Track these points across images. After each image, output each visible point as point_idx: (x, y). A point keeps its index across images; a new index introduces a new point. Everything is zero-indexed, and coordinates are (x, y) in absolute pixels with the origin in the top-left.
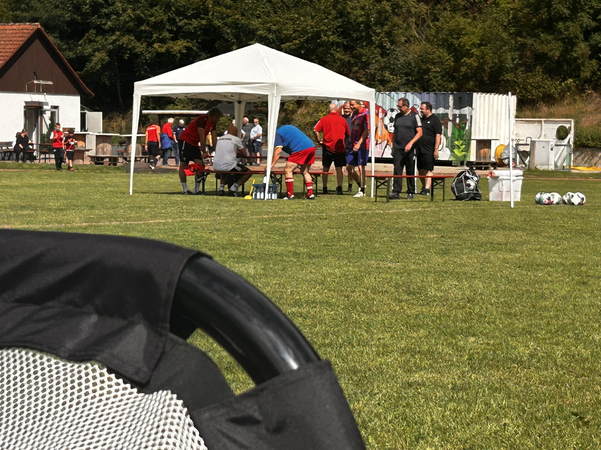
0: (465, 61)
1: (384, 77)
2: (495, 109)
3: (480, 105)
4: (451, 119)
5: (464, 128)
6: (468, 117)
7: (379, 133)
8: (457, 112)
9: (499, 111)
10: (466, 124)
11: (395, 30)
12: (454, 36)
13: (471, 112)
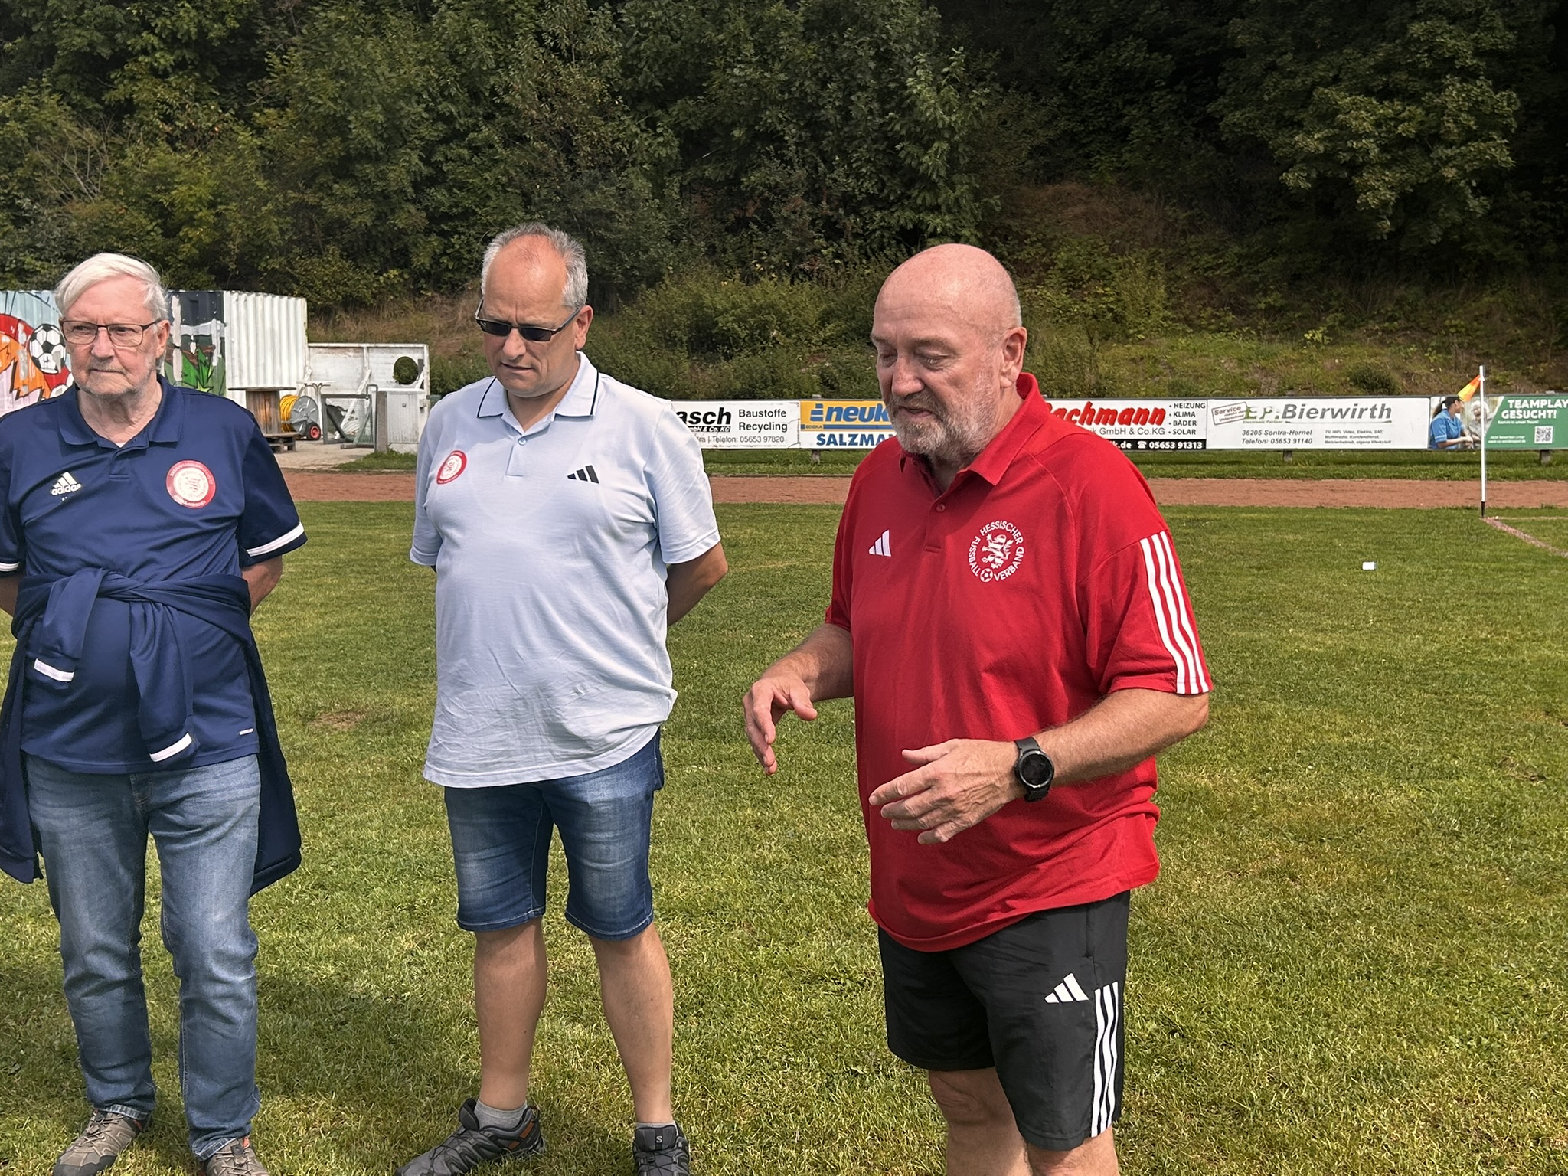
0: (186, 235)
1: (24, 263)
2: (268, 325)
3: (238, 318)
4: (178, 344)
5: (208, 364)
6: (216, 342)
7: (22, 374)
8: (190, 330)
9: (276, 328)
10: (211, 355)
11: (38, 176)
12: (158, 187)
13: (222, 331)
